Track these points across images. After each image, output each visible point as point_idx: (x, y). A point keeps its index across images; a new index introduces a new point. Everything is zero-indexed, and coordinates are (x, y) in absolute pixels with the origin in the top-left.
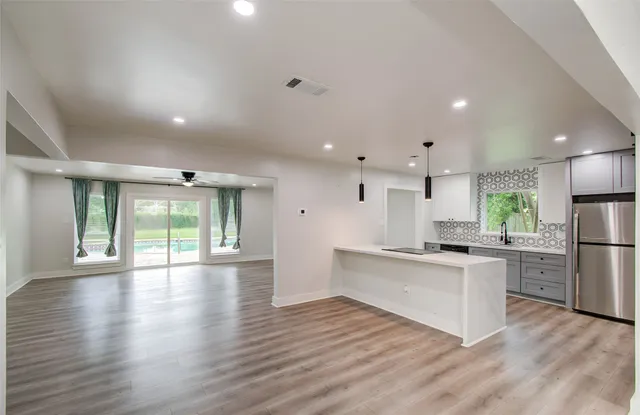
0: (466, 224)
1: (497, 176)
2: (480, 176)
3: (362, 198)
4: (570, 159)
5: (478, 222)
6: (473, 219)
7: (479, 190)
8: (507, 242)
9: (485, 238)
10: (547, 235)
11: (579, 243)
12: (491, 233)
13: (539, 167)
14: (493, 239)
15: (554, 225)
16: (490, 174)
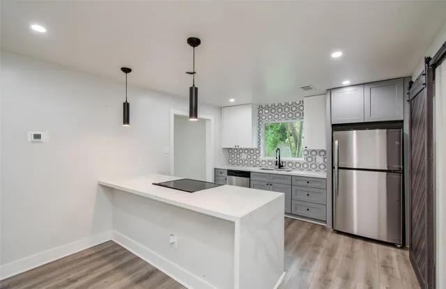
0: (249, 150)
1: (272, 108)
2: (260, 108)
3: (126, 120)
4: (330, 90)
5: (259, 149)
6: (255, 146)
7: (259, 120)
8: (280, 166)
9: (264, 163)
10: (309, 159)
11: (339, 168)
12: (267, 158)
13: (305, 100)
14: (270, 163)
15: (315, 150)
16: (267, 107)
